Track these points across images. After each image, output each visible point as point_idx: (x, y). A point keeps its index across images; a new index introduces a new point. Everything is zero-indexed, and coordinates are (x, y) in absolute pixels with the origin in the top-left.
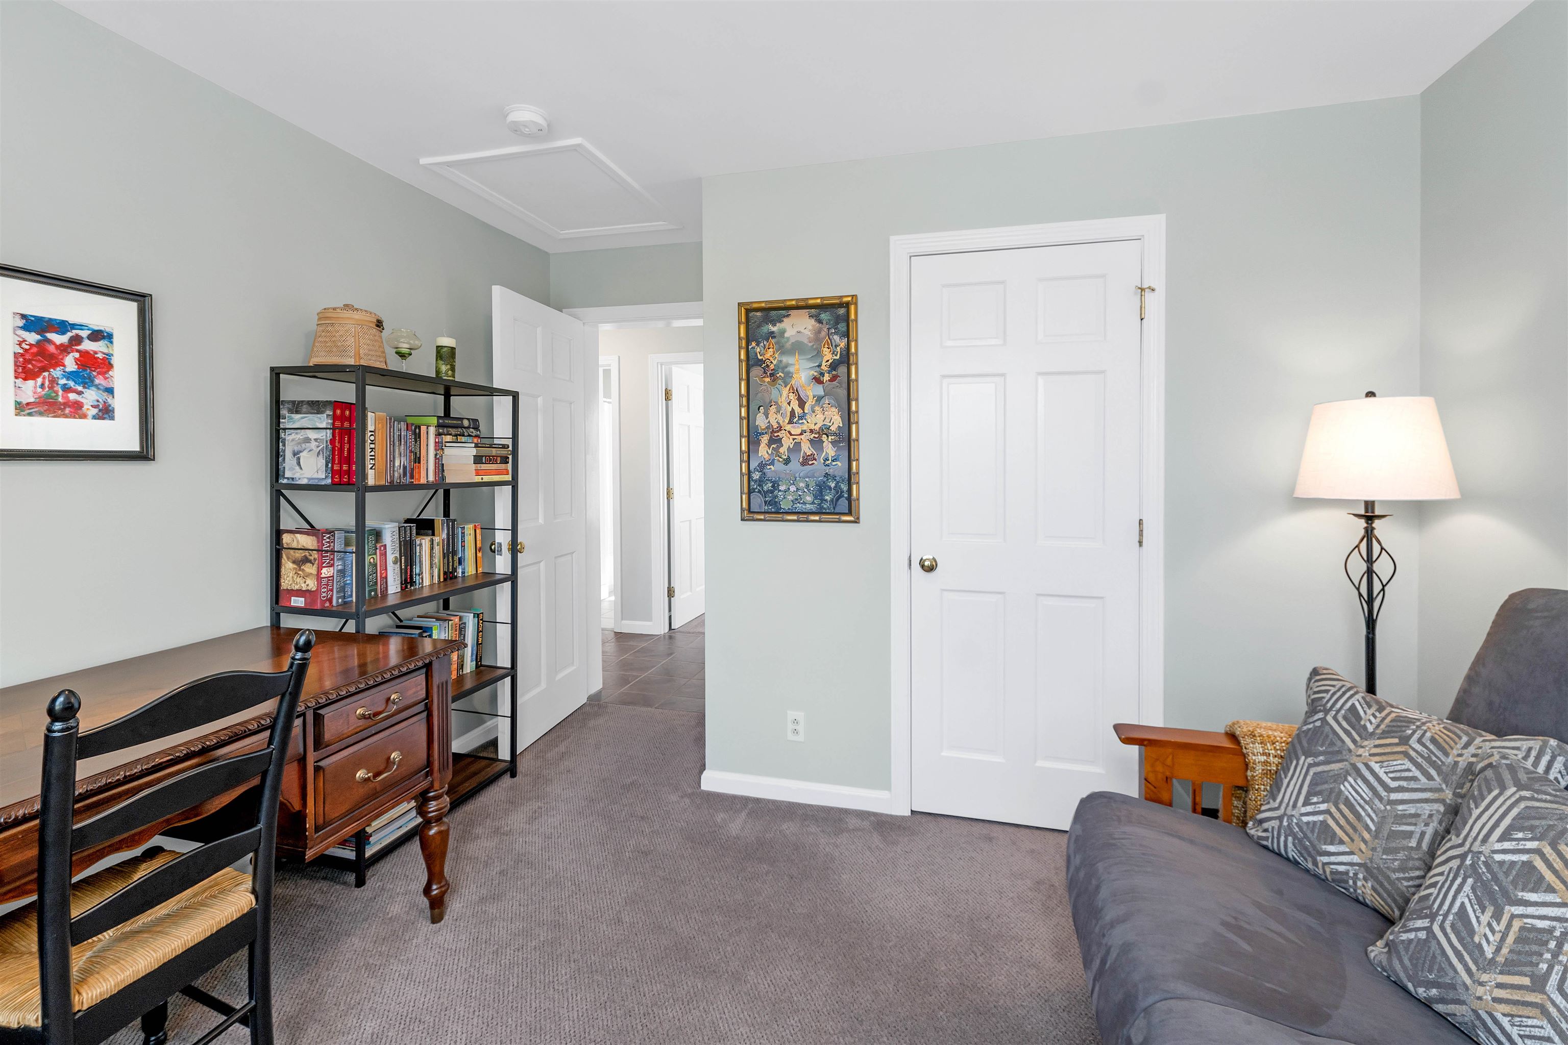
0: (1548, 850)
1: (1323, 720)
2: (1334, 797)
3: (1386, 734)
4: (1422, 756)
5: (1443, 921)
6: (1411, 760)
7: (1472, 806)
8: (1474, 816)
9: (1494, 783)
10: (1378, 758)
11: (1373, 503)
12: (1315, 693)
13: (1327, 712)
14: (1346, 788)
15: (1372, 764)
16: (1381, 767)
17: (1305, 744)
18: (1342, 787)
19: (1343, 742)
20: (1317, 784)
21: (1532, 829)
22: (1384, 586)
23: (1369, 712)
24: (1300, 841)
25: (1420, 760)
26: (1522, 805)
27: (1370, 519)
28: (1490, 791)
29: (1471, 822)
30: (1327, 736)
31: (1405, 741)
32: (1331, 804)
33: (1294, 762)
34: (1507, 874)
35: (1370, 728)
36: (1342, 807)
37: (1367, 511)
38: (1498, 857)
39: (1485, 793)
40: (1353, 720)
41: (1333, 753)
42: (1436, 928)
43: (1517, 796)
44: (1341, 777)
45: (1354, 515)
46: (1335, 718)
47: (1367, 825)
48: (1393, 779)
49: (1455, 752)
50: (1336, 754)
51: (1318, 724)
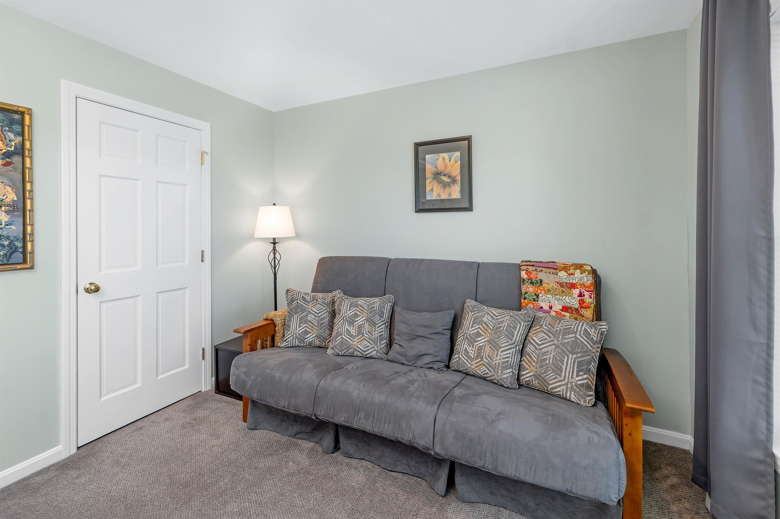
0: (357, 309)
1: (297, 302)
2: (307, 321)
3: (313, 300)
4: (322, 302)
5: (344, 334)
6: (320, 304)
7: (340, 307)
8: (342, 309)
9: (342, 301)
10: (313, 307)
11: (275, 238)
12: (291, 296)
13: (297, 300)
14: (309, 318)
15: (313, 309)
16: (315, 309)
17: (294, 311)
18: (308, 318)
19: (304, 306)
20: (301, 320)
21: (353, 306)
22: (279, 262)
23: (307, 296)
24: (300, 339)
25: (322, 304)
26: (349, 302)
27: (274, 243)
28: (342, 302)
29: (342, 310)
30: (300, 306)
31: (317, 300)
32: (306, 324)
33: (293, 318)
34: (352, 317)
35: (309, 300)
36: (309, 323)
37: (274, 241)
38: (350, 315)
39: (342, 303)
40: (304, 300)
41: (302, 310)
42: (343, 336)
43: (347, 301)
44: (307, 316)
45: (271, 243)
46: (300, 301)
47: (315, 325)
48: (318, 311)
49: (327, 299)
50: (303, 310)
51: (296, 304)
